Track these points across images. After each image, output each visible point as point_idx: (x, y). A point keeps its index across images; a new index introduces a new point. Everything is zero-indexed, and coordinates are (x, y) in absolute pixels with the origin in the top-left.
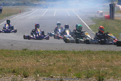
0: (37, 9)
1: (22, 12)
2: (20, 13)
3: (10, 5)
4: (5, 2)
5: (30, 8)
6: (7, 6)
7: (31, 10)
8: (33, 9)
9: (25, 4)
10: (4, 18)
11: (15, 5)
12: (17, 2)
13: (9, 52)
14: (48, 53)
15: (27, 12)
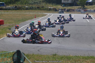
0: (53, 14)
1: (37, 17)
2: (35, 18)
3: (23, 9)
4: (18, 6)
5: (45, 13)
6: (19, 10)
7: (46, 15)
8: (48, 14)
9: (39, 8)
10: (20, 24)
11: (28, 10)
12: (31, 6)
13: (40, 57)
14: (78, 59)
15: (42, 16)
